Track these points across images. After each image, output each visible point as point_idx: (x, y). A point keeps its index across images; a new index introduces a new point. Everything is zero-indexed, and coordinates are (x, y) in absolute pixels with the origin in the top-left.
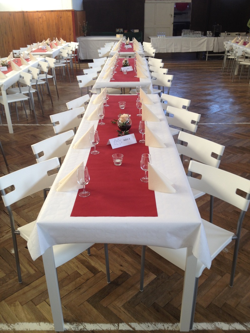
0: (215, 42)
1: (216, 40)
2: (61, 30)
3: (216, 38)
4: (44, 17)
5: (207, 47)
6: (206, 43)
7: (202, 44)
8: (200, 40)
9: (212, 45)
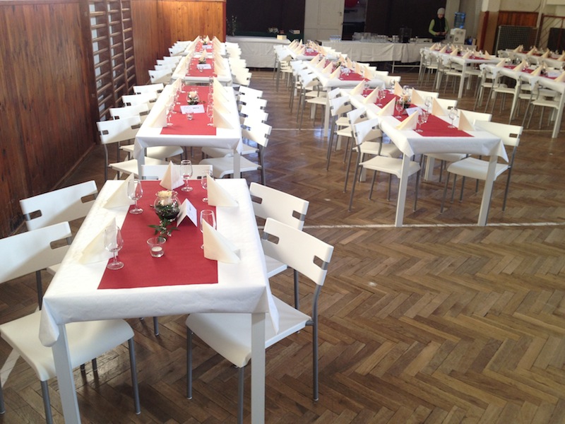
0: (404, 50)
1: (405, 47)
2: (206, 25)
3: (405, 44)
4: (185, 8)
5: (394, 56)
6: (392, 50)
7: (387, 51)
8: (385, 46)
9: (400, 53)
